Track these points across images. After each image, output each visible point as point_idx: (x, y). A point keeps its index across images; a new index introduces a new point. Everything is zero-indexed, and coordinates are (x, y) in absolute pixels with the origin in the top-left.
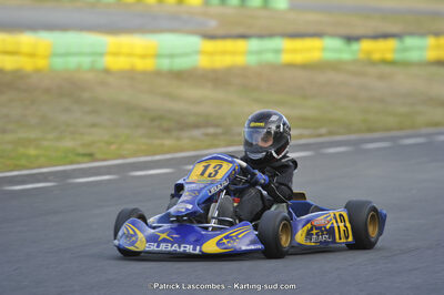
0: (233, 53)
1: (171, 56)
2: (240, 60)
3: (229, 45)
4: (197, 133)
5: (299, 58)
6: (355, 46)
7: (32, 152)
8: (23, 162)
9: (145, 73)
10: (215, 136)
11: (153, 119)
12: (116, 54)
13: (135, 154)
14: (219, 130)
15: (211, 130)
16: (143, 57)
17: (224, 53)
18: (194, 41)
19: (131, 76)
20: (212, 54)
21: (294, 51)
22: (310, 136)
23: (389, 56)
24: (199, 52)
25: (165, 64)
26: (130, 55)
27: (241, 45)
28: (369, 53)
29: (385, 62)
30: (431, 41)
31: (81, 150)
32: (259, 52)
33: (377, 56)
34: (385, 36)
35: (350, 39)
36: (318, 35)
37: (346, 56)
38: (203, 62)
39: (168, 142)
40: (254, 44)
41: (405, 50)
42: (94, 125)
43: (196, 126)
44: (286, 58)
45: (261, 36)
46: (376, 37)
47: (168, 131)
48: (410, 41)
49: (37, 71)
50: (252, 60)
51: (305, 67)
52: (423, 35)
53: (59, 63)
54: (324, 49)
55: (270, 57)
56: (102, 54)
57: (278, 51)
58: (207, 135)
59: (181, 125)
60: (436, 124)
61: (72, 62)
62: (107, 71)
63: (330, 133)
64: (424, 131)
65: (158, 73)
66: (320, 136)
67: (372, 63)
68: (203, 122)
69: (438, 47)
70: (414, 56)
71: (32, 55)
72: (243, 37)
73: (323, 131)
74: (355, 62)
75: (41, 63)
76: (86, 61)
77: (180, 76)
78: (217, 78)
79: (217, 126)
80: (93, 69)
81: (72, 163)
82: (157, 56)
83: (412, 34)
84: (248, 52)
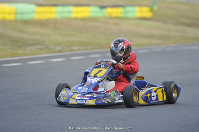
0: (50, 13)
1: (22, 13)
2: (53, 16)
3: (48, 9)
4: (33, 48)
5: (79, 15)
6: (104, 10)
9: (10, 21)
10: (41, 49)
11: (13, 42)
13: (5, 57)
14: (43, 47)
15: (39, 47)
16: (9, 13)
17: (46, 12)
18: (32, 7)
19: (3, 22)
20: (40, 13)
21: (77, 12)
22: (83, 50)
23: (120, 15)
24: (34, 12)
25: (19, 17)
26: (3, 13)
27: (53, 9)
28: (111, 13)
29: (117, 18)
30: (137, 9)
32: (62, 12)
33: (114, 15)
34: (118, 6)
35: (102, 7)
36: (88, 5)
37: (100, 15)
38: (36, 16)
39: (20, 52)
40: (59, 9)
41: (126, 12)
43: (33, 45)
44: (74, 15)
45: (63, 5)
46: (113, 6)
47: (20, 47)
48: (129, 9)
50: (58, 16)
51: (82, 19)
54: (91, 12)
55: (66, 15)
57: (70, 12)
58: (37, 49)
59: (26, 44)
63: (92, 48)
65: (16, 21)
66: (88, 49)
67: (112, 18)
68: (36, 43)
69: (141, 11)
70: (130, 15)
72: (55, 5)
73: (89, 47)
74: (104, 17)
77: (26, 22)
78: (43, 23)
79: (42, 45)
82: (16, 13)
83: (129, 5)
84: (57, 13)
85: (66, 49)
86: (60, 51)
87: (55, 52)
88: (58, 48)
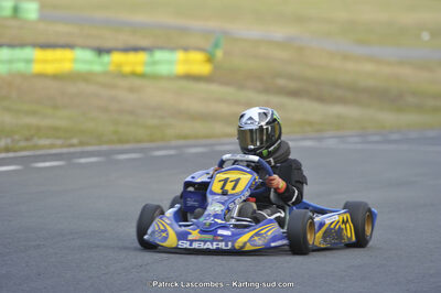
5: (50, 69)
6: (106, 58)
21: (45, 61)
22: (62, 146)
23: (139, 69)
28: (120, 65)
29: (134, 74)
30: (180, 55)
32: (10, 61)
33: (127, 69)
34: (136, 49)
35: (101, 51)
36: (70, 46)
37: (97, 68)
41: (154, 63)
44: (37, 68)
45: (11, 46)
46: (127, 50)
48: (159, 55)
50: (2, 69)
51: (56, 77)
52: (173, 49)
54: (74, 61)
55: (21, 67)
57: (29, 61)
60: (185, 137)
63: (82, 144)
64: (174, 143)
66: (72, 146)
67: (123, 76)
69: (187, 62)
70: (163, 69)
73: (75, 141)
74: (106, 74)
83: (161, 48)
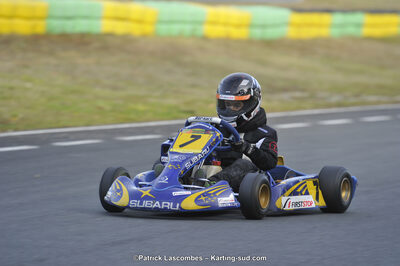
0: (320, 26)
1: (264, 26)
2: (324, 32)
3: (315, 18)
4: (285, 96)
7: (141, 107)
8: (132, 116)
9: (239, 41)
10: (301, 99)
12: (214, 23)
14: (305, 94)
15: (298, 94)
16: (239, 26)
17: (311, 25)
18: (284, 14)
19: (227, 43)
20: (299, 26)
24: (288, 24)
25: (257, 33)
26: (226, 24)
27: (326, 18)
31: (184, 108)
38: (291, 33)
40: (338, 18)
42: (194, 86)
43: (285, 90)
49: (144, 36)
53: (164, 29)
56: (201, 23)
58: (294, 98)
59: (272, 88)
61: (175, 29)
62: (205, 38)
65: (250, 42)
71: (140, 21)
72: (329, 11)
75: (148, 29)
76: (187, 29)
77: (271, 44)
78: (304, 47)
79: (303, 90)
80: (193, 36)
81: (176, 118)
82: (251, 26)
84: (332, 26)
85: (353, 100)
86: (339, 105)
87: (330, 106)
88: (335, 99)
